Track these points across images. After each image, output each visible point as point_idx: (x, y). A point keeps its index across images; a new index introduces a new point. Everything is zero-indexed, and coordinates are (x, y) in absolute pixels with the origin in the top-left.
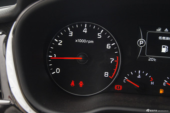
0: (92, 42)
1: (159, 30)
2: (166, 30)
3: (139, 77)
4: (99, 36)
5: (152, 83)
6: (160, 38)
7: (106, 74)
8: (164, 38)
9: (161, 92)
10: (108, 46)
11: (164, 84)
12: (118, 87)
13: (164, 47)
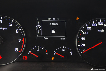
0: (6, 29)
1: (49, 19)
2: (54, 19)
3: (38, 50)
4: (11, 24)
5: (47, 54)
6: (50, 24)
7: (17, 50)
8: (53, 24)
9: (53, 59)
10: (17, 31)
11: (54, 54)
12: (25, 58)
13: (53, 30)
